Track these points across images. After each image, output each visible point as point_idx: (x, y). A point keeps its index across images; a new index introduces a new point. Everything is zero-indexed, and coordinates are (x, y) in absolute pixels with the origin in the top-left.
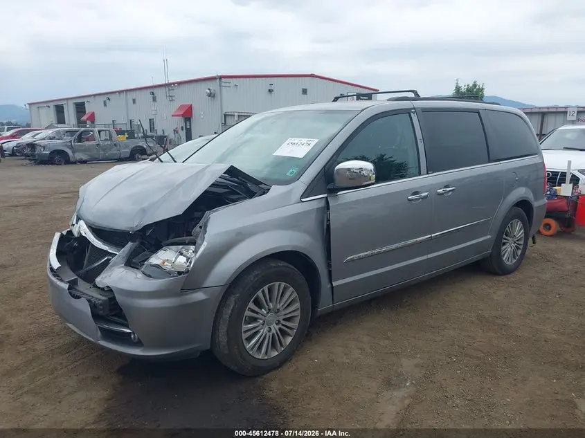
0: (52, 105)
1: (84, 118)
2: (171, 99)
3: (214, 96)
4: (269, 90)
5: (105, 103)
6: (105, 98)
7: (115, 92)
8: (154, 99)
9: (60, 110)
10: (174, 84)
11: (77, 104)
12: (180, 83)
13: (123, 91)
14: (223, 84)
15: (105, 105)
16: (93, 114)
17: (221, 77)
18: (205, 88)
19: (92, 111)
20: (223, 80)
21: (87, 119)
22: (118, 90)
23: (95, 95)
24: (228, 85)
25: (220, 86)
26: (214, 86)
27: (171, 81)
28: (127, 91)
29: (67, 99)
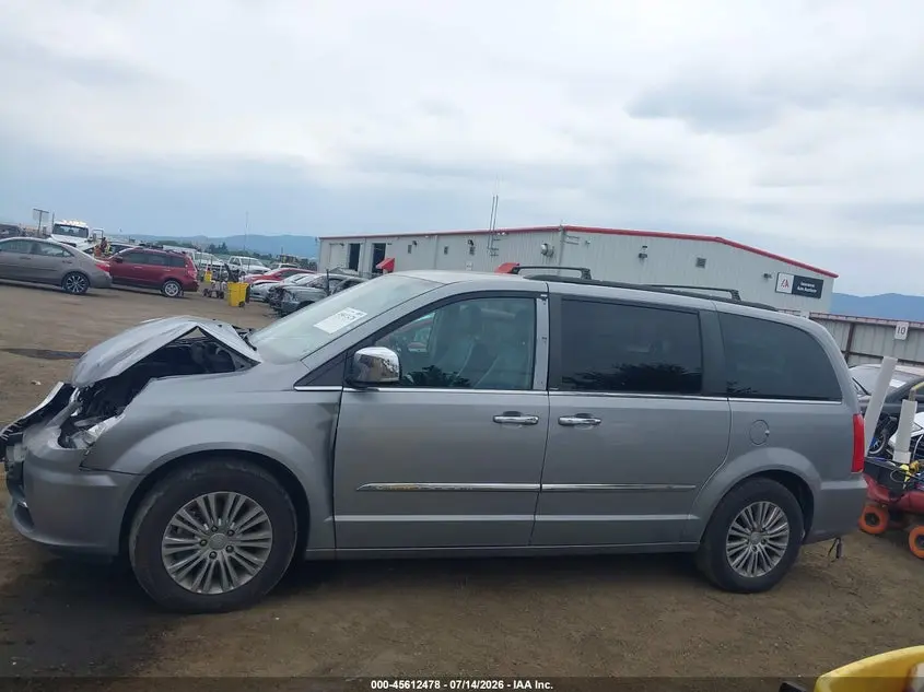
0: (347, 243)
1: (379, 266)
2: (494, 252)
3: (551, 256)
4: (640, 255)
5: (410, 247)
6: (409, 241)
7: (424, 235)
8: (472, 251)
9: (355, 251)
10: (501, 232)
11: (376, 245)
12: (508, 232)
13: (433, 235)
14: (568, 239)
15: (409, 251)
16: (393, 261)
17: (566, 229)
18: (540, 243)
19: (392, 258)
20: (569, 233)
21: (385, 267)
22: (427, 232)
23: (399, 236)
24: (574, 241)
25: (563, 241)
26: (553, 241)
27: (497, 228)
28: (439, 235)
29: (366, 237)
